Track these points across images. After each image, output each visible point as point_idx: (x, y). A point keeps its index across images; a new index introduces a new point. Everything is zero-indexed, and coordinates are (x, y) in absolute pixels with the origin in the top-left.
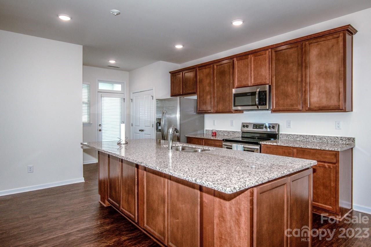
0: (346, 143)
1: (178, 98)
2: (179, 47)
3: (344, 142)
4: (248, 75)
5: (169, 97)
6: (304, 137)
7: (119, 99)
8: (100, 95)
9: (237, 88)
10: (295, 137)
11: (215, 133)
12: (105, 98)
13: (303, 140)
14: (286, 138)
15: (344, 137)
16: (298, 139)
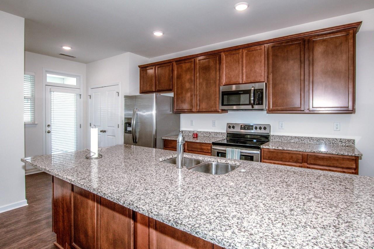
0: (346, 144)
1: (154, 94)
2: (158, 34)
3: (343, 144)
4: (239, 72)
5: (138, 93)
6: (299, 139)
7: (74, 94)
8: (49, 89)
9: (224, 85)
10: (289, 138)
11: (197, 135)
12: (55, 93)
13: (298, 142)
14: (278, 139)
15: (344, 139)
16: (293, 141)
